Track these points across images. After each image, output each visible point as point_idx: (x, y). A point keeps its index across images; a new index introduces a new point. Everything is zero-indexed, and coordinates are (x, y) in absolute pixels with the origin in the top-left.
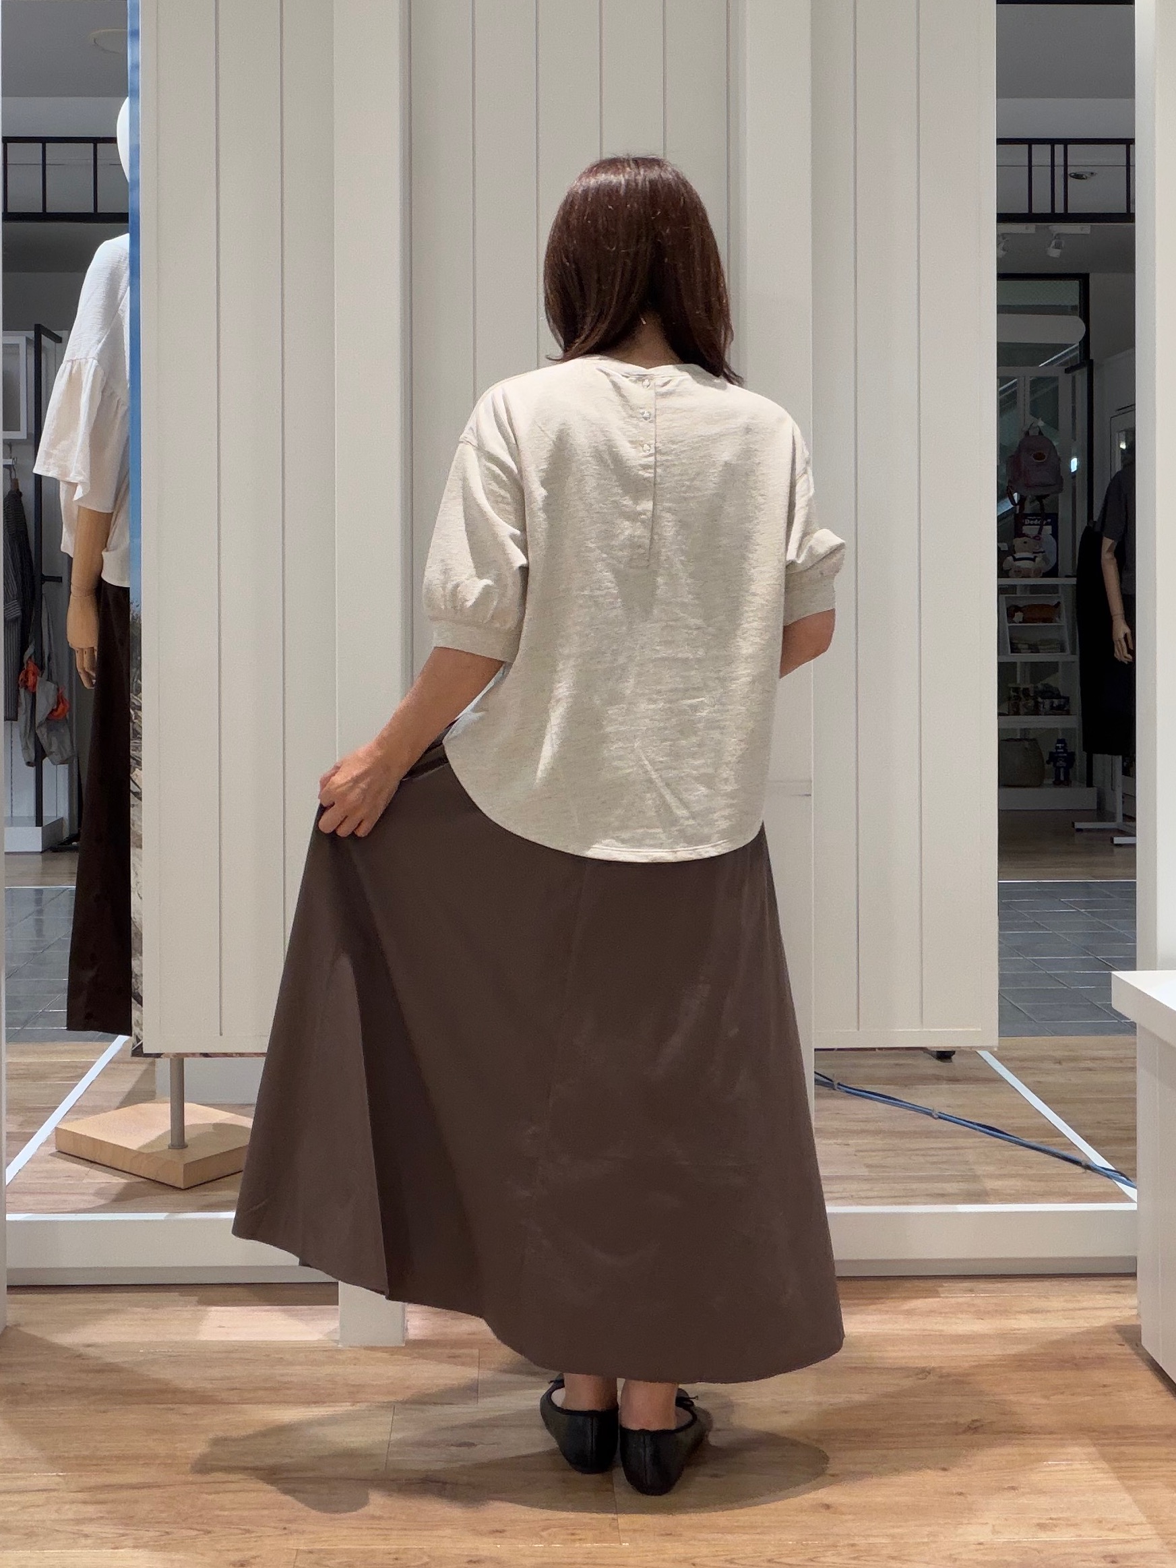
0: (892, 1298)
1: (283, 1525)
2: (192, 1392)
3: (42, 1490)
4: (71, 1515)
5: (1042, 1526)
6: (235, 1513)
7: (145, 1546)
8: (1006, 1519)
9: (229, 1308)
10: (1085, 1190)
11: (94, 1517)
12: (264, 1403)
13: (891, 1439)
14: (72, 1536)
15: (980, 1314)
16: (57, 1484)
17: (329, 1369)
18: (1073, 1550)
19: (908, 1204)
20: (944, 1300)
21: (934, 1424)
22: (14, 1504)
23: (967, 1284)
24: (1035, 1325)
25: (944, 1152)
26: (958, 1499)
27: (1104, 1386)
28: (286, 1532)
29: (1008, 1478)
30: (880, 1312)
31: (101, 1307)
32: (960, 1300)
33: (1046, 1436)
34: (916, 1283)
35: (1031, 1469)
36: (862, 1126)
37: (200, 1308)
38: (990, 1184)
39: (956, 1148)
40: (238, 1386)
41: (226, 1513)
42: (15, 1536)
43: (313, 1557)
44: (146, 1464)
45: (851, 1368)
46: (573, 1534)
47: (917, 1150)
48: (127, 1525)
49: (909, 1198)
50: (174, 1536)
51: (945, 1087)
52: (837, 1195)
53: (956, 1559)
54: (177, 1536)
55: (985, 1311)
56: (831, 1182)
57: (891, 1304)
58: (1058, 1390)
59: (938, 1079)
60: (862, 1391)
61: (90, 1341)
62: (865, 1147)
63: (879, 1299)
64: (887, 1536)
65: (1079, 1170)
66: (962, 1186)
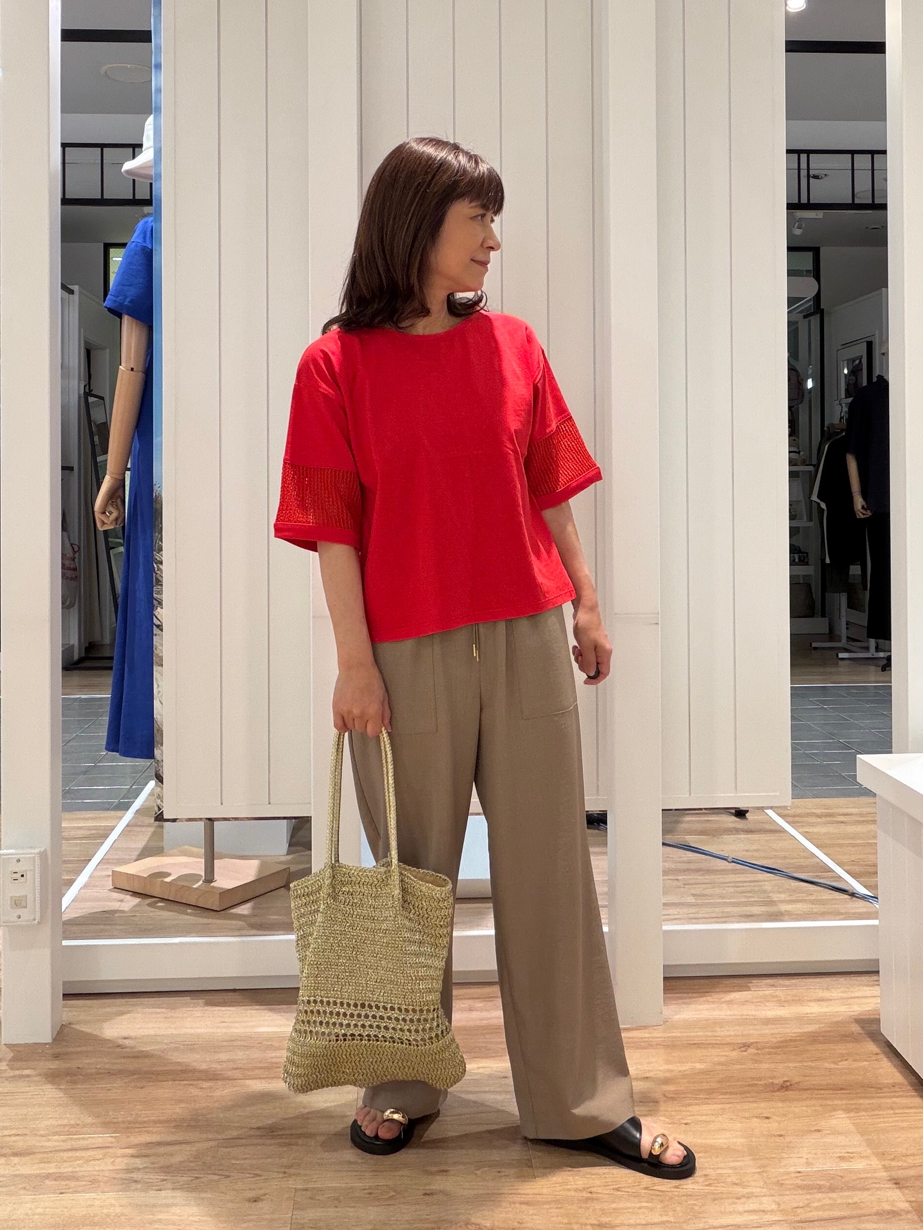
0: (715, 992)
1: (283, 1170)
2: (205, 1072)
3: (100, 1148)
4: (123, 1166)
5: (842, 1158)
6: (244, 1161)
7: (181, 1188)
8: (816, 1154)
9: (228, 1008)
10: (853, 911)
11: (141, 1167)
12: (260, 1078)
13: (725, 1096)
14: (126, 1181)
15: (781, 1003)
16: (112, 1143)
18: (866, 1175)
19: (725, 922)
20: (755, 993)
21: (757, 1084)
22: (79, 1158)
23: (771, 981)
24: (821, 1010)
25: (749, 884)
26: (778, 1139)
28: (286, 1175)
29: (814, 1123)
30: (709, 1002)
32: (767, 992)
33: (840, 1092)
34: (735, 980)
35: (830, 1116)
36: (687, 866)
37: (206, 1008)
38: (784, 907)
39: (757, 882)
40: (241, 1065)
41: (239, 1162)
42: (84, 1183)
43: (308, 1193)
44: (177, 1127)
45: (692, 1044)
46: (499, 1172)
47: (728, 883)
48: (165, 1173)
49: (726, 918)
50: (202, 1180)
51: (742, 836)
52: (675, 917)
53: (782, 1184)
54: (205, 1179)
55: (784, 1001)
56: (668, 908)
57: (716, 997)
58: (843, 1057)
59: (737, 831)
60: (701, 1061)
61: (125, 1034)
62: (690, 882)
63: (707, 992)
64: (731, 1168)
65: (847, 896)
66: (764, 909)
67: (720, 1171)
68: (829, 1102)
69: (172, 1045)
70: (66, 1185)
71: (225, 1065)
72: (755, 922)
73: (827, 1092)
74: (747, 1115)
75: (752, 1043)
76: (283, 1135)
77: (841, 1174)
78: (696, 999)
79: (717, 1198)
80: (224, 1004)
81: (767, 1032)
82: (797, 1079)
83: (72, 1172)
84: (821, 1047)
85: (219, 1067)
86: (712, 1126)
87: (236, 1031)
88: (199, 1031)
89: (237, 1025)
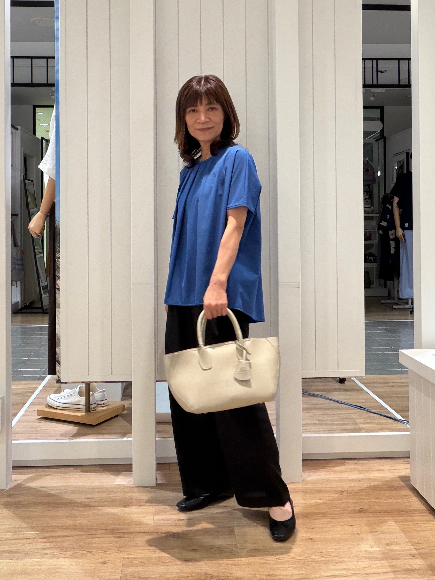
0: (329, 467)
1: (117, 549)
2: (81, 503)
3: (29, 538)
4: (40, 547)
5: (387, 544)
6: (99, 545)
7: (68, 557)
8: (374, 543)
9: (92, 474)
10: (396, 428)
11: (49, 547)
12: (107, 506)
13: (332, 515)
14: (42, 554)
15: (360, 472)
16: (35, 536)
17: (129, 494)
18: (399, 552)
19: (333, 433)
20: (347, 467)
21: (347, 510)
22: (20, 543)
23: (355, 461)
24: (379, 475)
25: (345, 415)
26: (356, 536)
27: (406, 496)
28: (118, 551)
29: (375, 528)
30: (325, 471)
31: (45, 474)
34: (336, 461)
35: (382, 525)
36: (315, 406)
37: (81, 473)
38: (362, 426)
39: (349, 413)
40: (97, 501)
41: (97, 545)
42: (21, 555)
43: (129, 560)
44: (66, 529)
45: (316, 491)
46: (222, 550)
47: (335, 414)
48: (61, 550)
49: (333, 431)
50: (78, 553)
51: (342, 392)
52: (308, 430)
53: (358, 557)
54: (79, 553)
55: (362, 471)
56: (305, 426)
57: (328, 469)
58: (389, 497)
59: (340, 390)
60: (320, 499)
61: (42, 486)
62: (316, 414)
63: (324, 467)
64: (333, 549)
65: (392, 421)
66: (352, 427)
67: (328, 550)
68: (382, 519)
69: (65, 491)
70: (13, 555)
71: (90, 500)
72: (347, 433)
73: (381, 513)
74: (342, 524)
75: (345, 491)
76: (118, 532)
77: (387, 552)
78: (319, 470)
79: (326, 563)
80: (90, 472)
81: (352, 485)
82: (366, 507)
83: (16, 549)
84: (378, 492)
85: (87, 501)
86: (325, 529)
87: (95, 484)
88: (78, 484)
89: (95, 481)
